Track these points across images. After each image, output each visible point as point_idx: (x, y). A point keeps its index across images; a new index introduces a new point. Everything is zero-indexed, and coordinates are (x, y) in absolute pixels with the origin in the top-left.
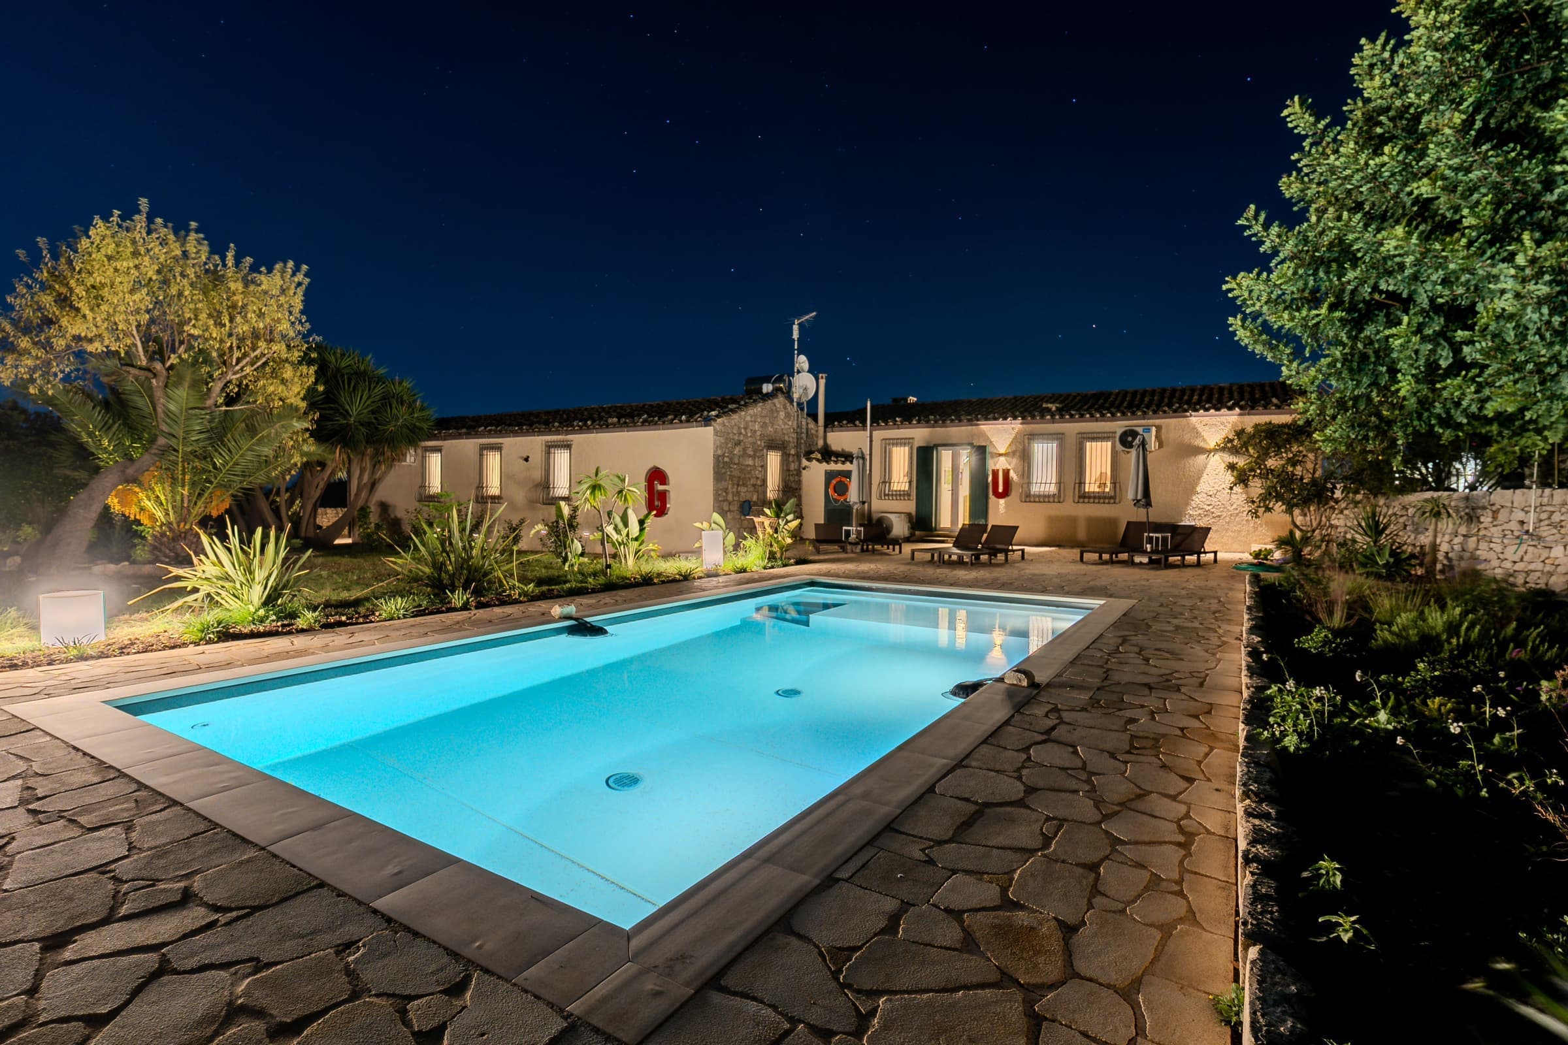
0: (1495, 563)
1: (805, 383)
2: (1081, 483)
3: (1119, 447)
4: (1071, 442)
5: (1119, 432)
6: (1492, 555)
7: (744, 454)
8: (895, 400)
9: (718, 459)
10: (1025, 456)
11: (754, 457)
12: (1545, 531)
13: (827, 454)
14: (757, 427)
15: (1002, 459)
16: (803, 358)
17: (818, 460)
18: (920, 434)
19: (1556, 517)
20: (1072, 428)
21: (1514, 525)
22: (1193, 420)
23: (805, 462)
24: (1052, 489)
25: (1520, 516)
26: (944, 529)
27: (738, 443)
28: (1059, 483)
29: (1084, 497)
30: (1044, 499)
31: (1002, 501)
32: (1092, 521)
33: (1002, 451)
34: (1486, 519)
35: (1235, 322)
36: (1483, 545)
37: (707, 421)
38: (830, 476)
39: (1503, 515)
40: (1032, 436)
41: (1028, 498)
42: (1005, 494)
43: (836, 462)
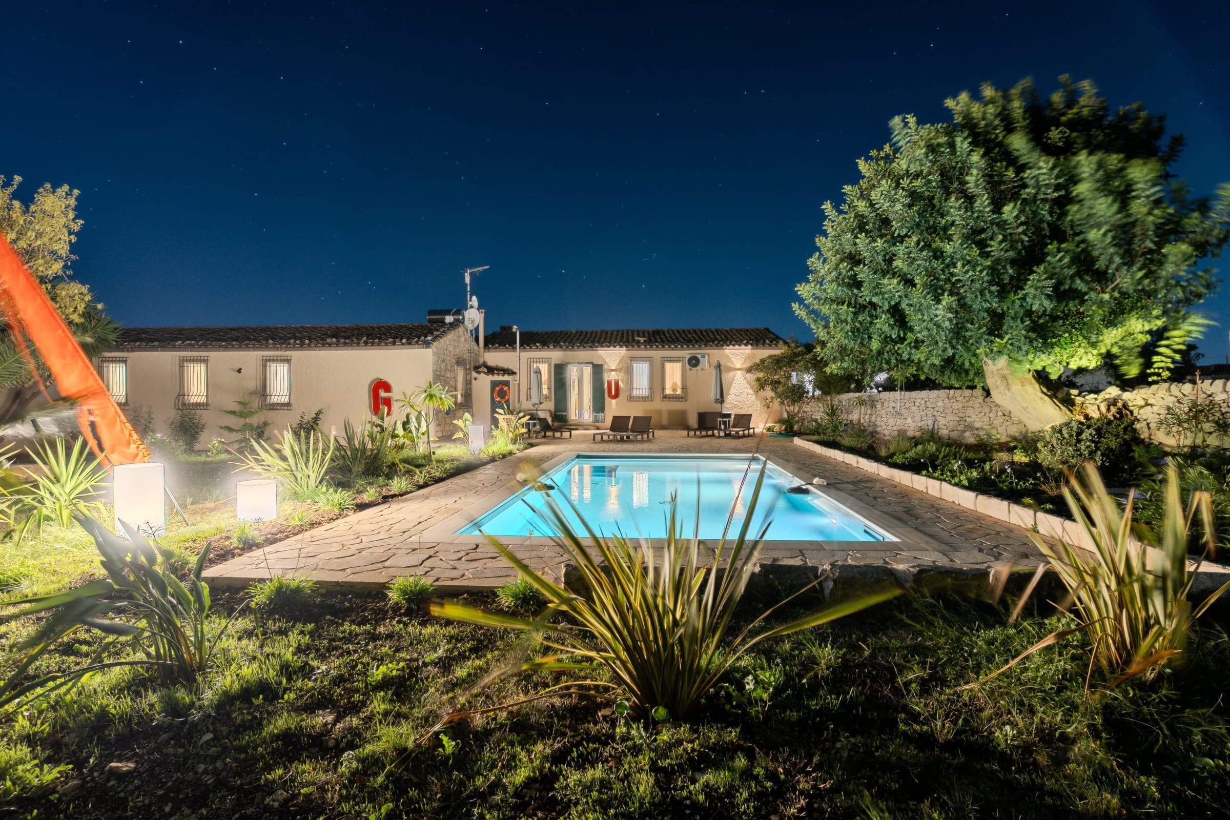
0: (884, 427)
1: (474, 316)
2: (664, 389)
3: (688, 367)
4: (657, 361)
5: (688, 357)
6: (883, 424)
7: (446, 370)
9: (434, 373)
10: (629, 371)
11: (450, 371)
12: (904, 411)
13: (491, 370)
14: (452, 349)
15: (613, 373)
16: (474, 298)
17: (485, 373)
18: (555, 355)
19: (909, 405)
20: (657, 354)
21: (891, 409)
22: (726, 351)
23: (474, 374)
24: (646, 392)
25: (892, 404)
26: (574, 421)
27: (443, 361)
28: (650, 389)
29: (666, 397)
30: (642, 399)
31: (614, 401)
32: (671, 413)
33: (613, 368)
34: (879, 406)
36: (879, 419)
37: (427, 344)
38: (494, 384)
39: (886, 404)
40: (633, 359)
41: (631, 398)
42: (616, 396)
43: (498, 374)
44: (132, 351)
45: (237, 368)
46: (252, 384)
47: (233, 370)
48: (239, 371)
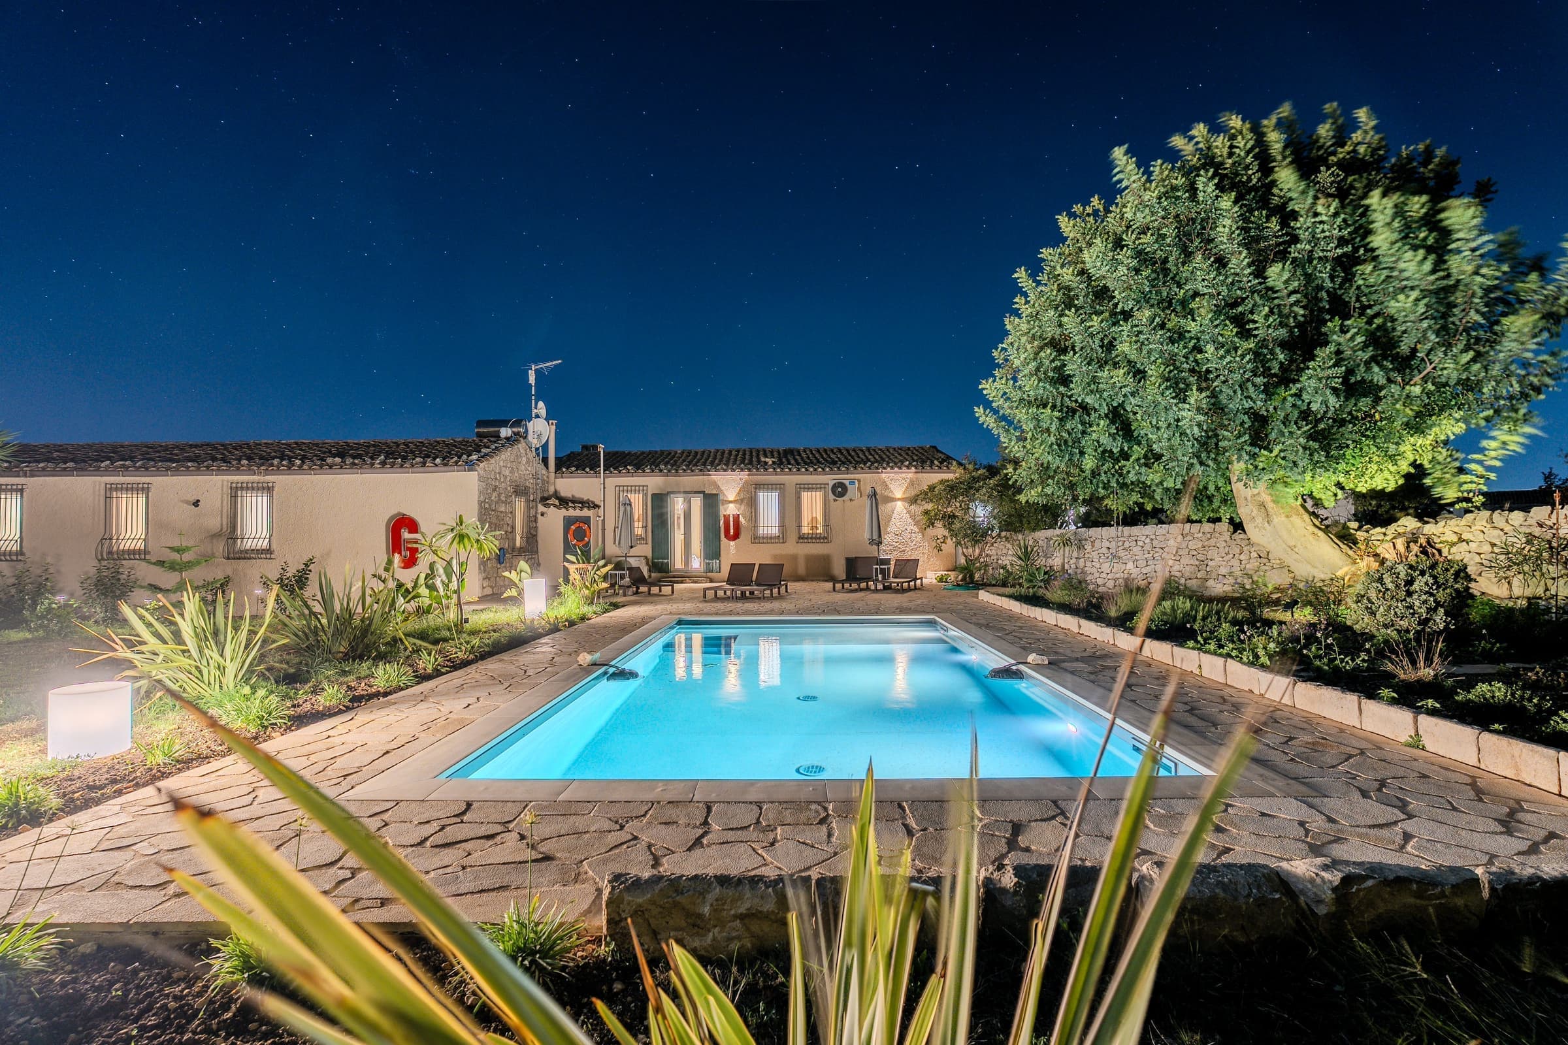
0: (1097, 575)
1: (541, 429)
2: (800, 527)
3: (832, 497)
4: (791, 491)
5: (831, 483)
6: (1094, 570)
7: (499, 501)
8: (585, 447)
9: (480, 503)
10: (752, 503)
11: (505, 503)
12: (1122, 553)
13: (564, 502)
14: (507, 473)
15: (731, 505)
16: (541, 404)
17: (556, 506)
18: (654, 481)
19: (1127, 545)
20: (790, 479)
21: (1104, 550)
22: (883, 475)
23: (541, 508)
24: (775, 531)
25: (1107, 544)
26: (678, 570)
27: (494, 490)
28: (782, 526)
29: (802, 538)
30: (770, 540)
31: (732, 543)
32: (810, 559)
33: (731, 498)
34: (1088, 547)
35: (979, 411)
36: (1089, 564)
37: (471, 466)
38: (568, 522)
39: (1097, 544)
40: (758, 486)
41: (756, 539)
42: (736, 536)
43: (574, 508)
44: (32, 476)
45: (193, 499)
46: (215, 522)
47: (187, 502)
48: (196, 504)
